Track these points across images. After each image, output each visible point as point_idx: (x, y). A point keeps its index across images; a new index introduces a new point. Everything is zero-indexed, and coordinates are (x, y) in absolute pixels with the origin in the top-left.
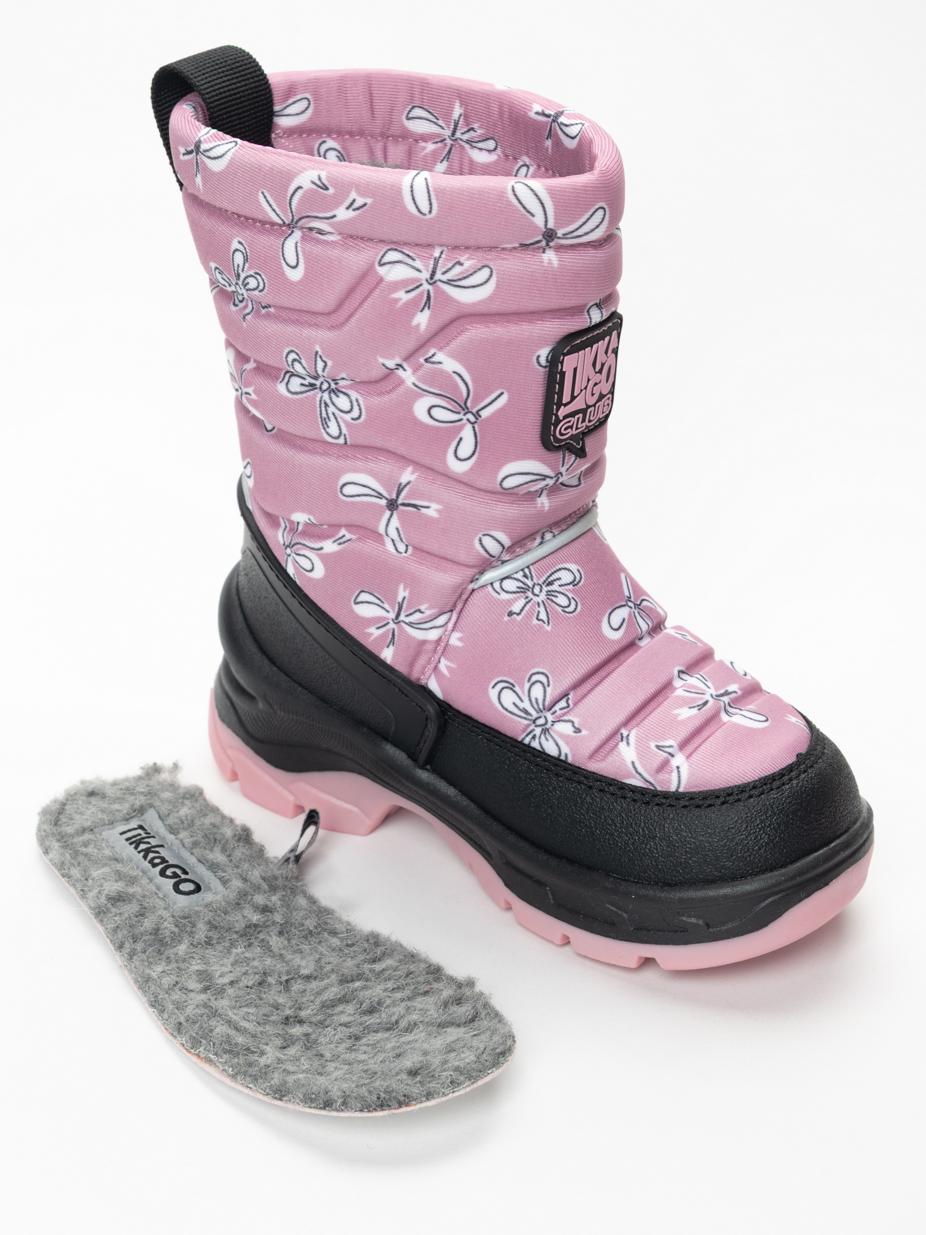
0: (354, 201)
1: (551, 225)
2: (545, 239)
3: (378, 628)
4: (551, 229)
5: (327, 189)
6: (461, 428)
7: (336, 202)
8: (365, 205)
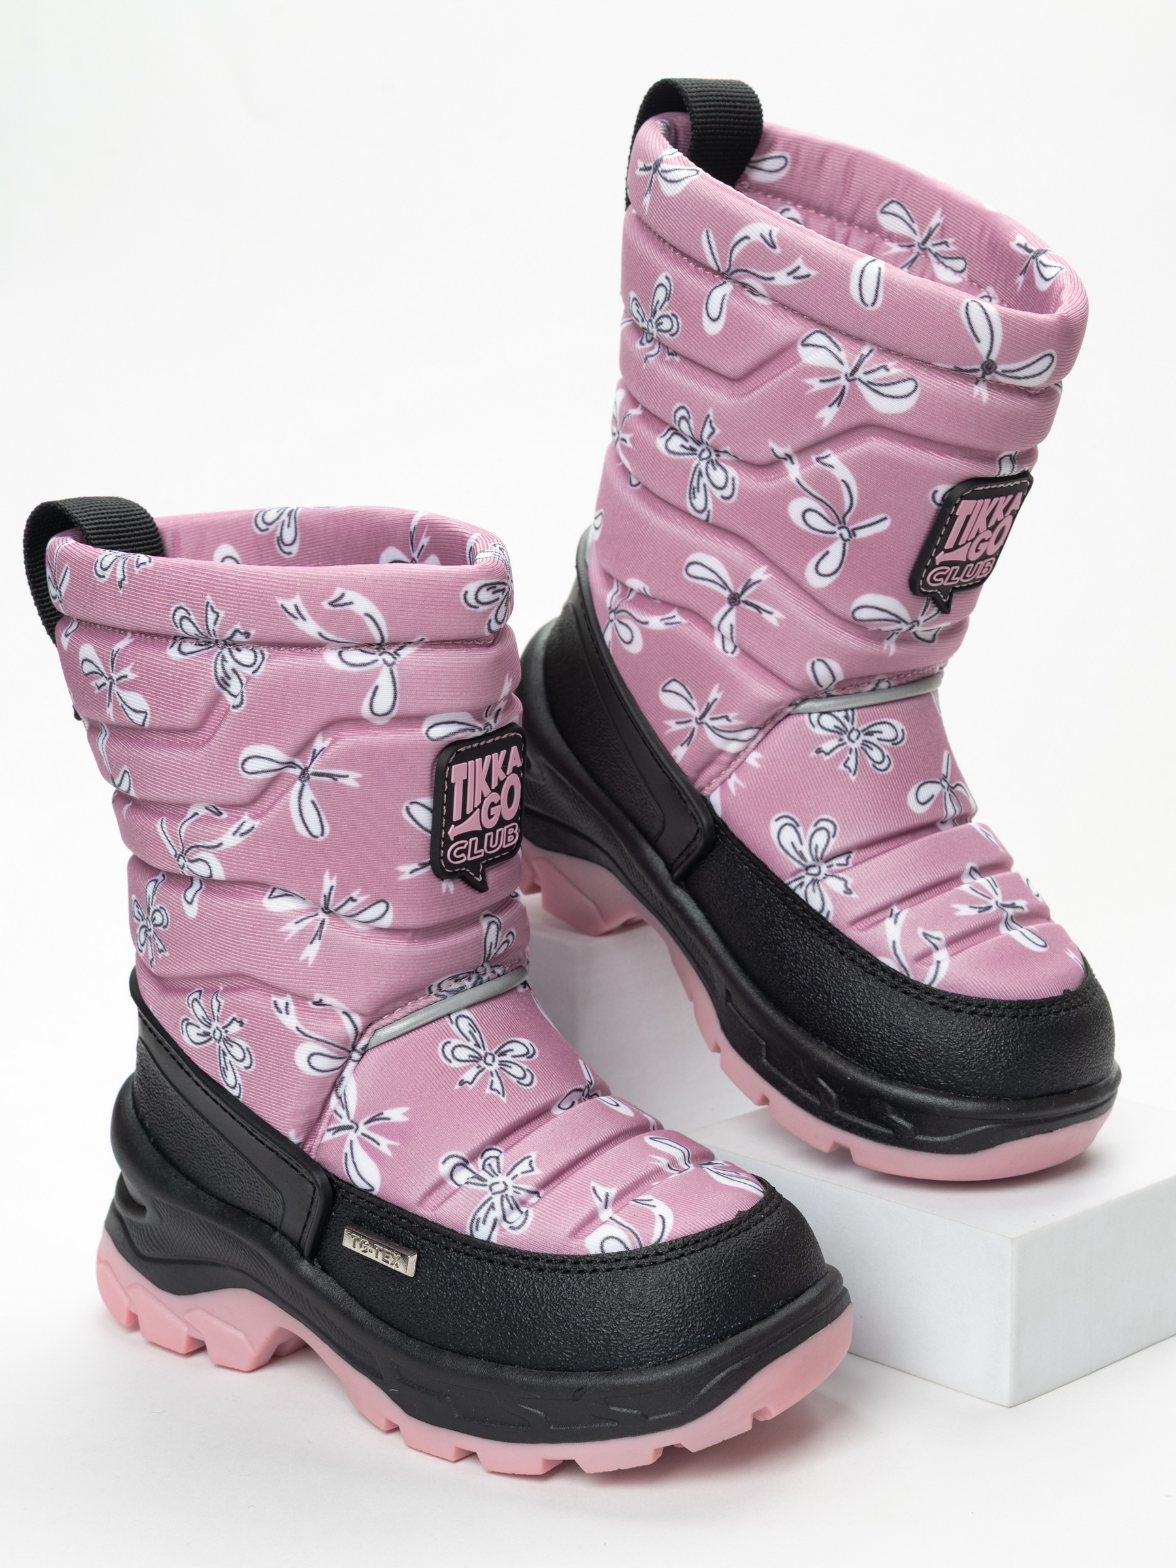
0: (798, 268)
1: (993, 357)
2: (983, 370)
3: (678, 723)
4: (992, 361)
5: (774, 247)
6: (832, 541)
7: (779, 264)
8: (808, 276)
